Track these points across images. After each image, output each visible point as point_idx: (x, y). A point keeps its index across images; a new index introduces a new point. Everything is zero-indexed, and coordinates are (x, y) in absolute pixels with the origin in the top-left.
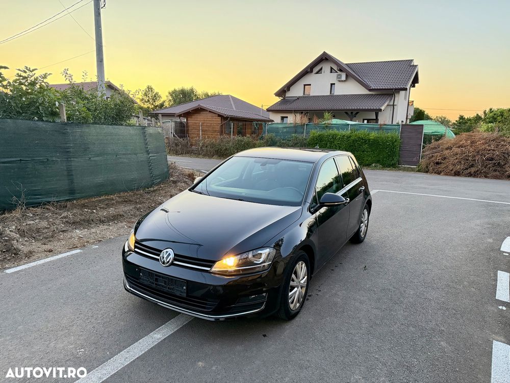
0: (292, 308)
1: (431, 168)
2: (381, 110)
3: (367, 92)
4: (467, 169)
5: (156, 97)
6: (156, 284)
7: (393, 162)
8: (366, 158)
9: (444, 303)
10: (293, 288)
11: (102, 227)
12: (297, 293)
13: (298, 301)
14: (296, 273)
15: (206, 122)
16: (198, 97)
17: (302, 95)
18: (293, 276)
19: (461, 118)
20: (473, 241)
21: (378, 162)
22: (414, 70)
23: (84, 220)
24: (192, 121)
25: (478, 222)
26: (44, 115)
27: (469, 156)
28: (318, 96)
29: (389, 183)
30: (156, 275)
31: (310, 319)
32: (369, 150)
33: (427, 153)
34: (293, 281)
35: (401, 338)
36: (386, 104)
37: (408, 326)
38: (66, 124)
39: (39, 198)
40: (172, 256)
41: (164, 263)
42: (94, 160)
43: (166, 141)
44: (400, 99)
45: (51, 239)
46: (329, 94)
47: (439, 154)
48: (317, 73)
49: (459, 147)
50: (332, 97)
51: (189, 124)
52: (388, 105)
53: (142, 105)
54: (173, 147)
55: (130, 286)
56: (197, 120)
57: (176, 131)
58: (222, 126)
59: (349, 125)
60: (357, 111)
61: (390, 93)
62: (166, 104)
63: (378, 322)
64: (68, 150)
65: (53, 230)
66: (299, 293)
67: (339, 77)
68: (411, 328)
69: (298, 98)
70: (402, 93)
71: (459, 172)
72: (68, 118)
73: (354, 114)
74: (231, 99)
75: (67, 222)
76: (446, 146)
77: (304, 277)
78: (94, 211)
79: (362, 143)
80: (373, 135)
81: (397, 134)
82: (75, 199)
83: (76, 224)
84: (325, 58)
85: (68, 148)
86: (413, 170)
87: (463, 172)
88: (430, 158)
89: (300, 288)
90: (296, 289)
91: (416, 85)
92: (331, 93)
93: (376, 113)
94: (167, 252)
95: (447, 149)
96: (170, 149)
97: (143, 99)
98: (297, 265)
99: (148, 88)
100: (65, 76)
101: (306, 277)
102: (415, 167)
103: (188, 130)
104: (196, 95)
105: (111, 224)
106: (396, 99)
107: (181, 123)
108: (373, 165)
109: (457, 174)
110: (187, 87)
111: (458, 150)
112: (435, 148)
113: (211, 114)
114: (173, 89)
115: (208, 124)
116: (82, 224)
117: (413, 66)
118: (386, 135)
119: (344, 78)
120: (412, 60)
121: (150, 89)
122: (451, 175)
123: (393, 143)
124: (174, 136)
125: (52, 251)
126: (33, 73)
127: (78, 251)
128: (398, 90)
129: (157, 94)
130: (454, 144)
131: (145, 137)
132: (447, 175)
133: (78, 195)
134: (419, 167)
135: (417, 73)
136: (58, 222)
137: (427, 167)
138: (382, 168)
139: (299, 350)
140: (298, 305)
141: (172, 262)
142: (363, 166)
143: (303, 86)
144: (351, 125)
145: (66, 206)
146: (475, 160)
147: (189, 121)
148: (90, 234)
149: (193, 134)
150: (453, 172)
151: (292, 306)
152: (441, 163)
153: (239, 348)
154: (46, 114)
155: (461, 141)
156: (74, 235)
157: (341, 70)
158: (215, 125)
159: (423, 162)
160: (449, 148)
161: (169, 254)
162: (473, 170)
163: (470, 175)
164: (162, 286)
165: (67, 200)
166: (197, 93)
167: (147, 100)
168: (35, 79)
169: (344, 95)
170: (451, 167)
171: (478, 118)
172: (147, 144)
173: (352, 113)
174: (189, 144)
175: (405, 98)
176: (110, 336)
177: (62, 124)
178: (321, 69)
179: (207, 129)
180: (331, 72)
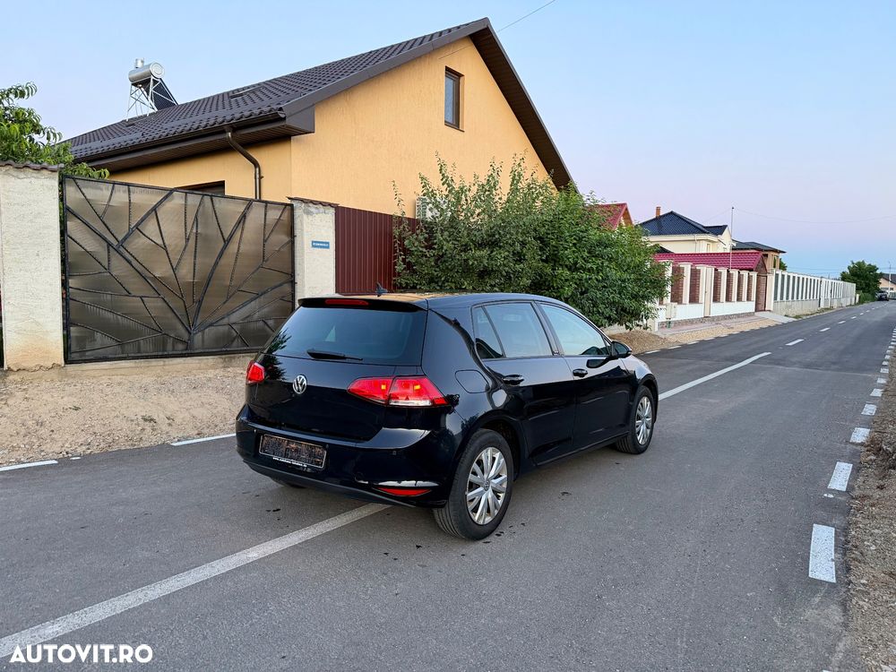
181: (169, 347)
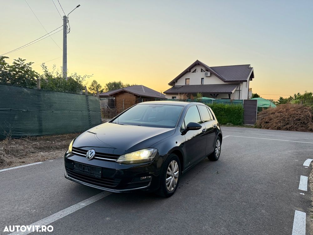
0: (168, 190)
1: (263, 125)
2: (232, 93)
3: (223, 83)
4: (285, 126)
5: (98, 86)
6: (83, 171)
7: (240, 122)
8: (223, 120)
9: (265, 191)
10: (169, 176)
11: (57, 151)
12: (172, 180)
13: (173, 186)
14: (171, 167)
15: (127, 99)
16: (123, 87)
17: (184, 84)
18: (169, 168)
19: (281, 98)
20: (286, 161)
21: (230, 122)
22: (251, 70)
23: (46, 147)
24: (119, 98)
25: (290, 151)
26: (27, 84)
27: (285, 118)
28: (194, 85)
29: (236, 133)
30: (84, 166)
31: (180, 198)
32: (225, 115)
33: (260, 116)
34: (169, 171)
35: (237, 208)
36: (235, 90)
37: (242, 202)
38: (40, 90)
39: (20, 133)
40: (94, 153)
41: (88, 158)
42: (56, 113)
43: (102, 110)
44: (243, 87)
45: (25, 157)
46: (200, 84)
47: (267, 117)
48: (193, 72)
49: (279, 113)
50: (202, 86)
51: (117, 100)
52: (236, 90)
53: (90, 91)
54: (106, 113)
55: (68, 175)
56: (121, 98)
57: (109, 105)
58: (136, 101)
59: (212, 100)
60: (217, 94)
61: (237, 83)
62: (104, 91)
63: (223, 200)
64: (40, 106)
65: (26, 151)
66: (173, 180)
67: (206, 74)
68: (243, 203)
69: (182, 86)
70: (244, 83)
71: (280, 127)
72: (42, 88)
73: (216, 95)
74: (143, 88)
75: (36, 147)
76: (271, 112)
77: (176, 172)
78: (53, 142)
79: (220, 110)
80: (227, 106)
81: (242, 105)
82: (42, 136)
83: (41, 149)
84: (197, 64)
85: (40, 105)
86: (252, 127)
87: (282, 128)
88: (262, 119)
89: (174, 177)
90: (171, 177)
91: (253, 79)
92: (201, 84)
93: (229, 95)
94: (91, 151)
95: (272, 114)
96: (105, 115)
97: (90, 88)
98: (172, 162)
99: (94, 81)
100: (43, 68)
101: (178, 172)
102: (253, 125)
103: (116, 104)
104: (122, 86)
105: (63, 150)
106: (241, 87)
107: (112, 100)
108: (228, 124)
109: (279, 129)
110: (117, 81)
111: (279, 114)
112: (265, 113)
113: (130, 94)
114: (109, 83)
115: (128, 100)
116: (45, 149)
117: (250, 68)
118: (235, 106)
119: (209, 75)
120: (249, 65)
121: (95, 82)
122: (275, 129)
123: (239, 111)
124: (107, 107)
125: (24, 162)
126: (23, 62)
127: (40, 163)
128: (242, 82)
129: (99, 85)
130: (276, 111)
131: (88, 101)
132: (273, 129)
133: (44, 133)
134: (255, 125)
135: (253, 72)
136: (30, 147)
137: (260, 125)
138: (233, 126)
139: (172, 213)
140: (172, 189)
141: (94, 157)
142: (222, 124)
143: (185, 80)
144: (213, 100)
145: (36, 139)
146: (289, 120)
147: (117, 99)
148: (49, 154)
149: (119, 106)
150: (276, 127)
151: (168, 188)
152: (268, 122)
153: (133, 211)
154: (28, 84)
155: (280, 109)
156: (39, 155)
157: (207, 70)
158: (132, 100)
159: (258, 122)
160: (273, 113)
161: (92, 152)
162: (288, 126)
163: (287, 129)
164: (87, 172)
165: (38, 136)
166: (123, 85)
167: (93, 89)
168: (24, 65)
169: (210, 85)
170: (275, 125)
171: (291, 98)
172: (88, 105)
173: (214, 95)
174: (116, 112)
175: (246, 87)
176: (53, 204)
177: (38, 91)
178: (196, 70)
179: (127, 103)
180: (202, 72)
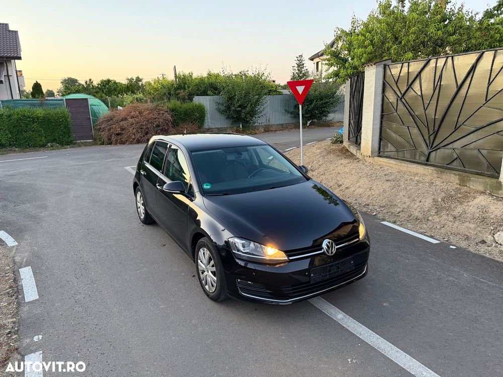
1: (114, 140)
2: (2, 81)
4: (144, 136)
6: (329, 275)
8: (38, 139)
22: (16, 37)
27: (143, 125)
32: (41, 129)
33: (103, 126)
36: (3, 75)
47: (117, 126)
49: (131, 118)
61: (1, 61)
71: (139, 140)
80: (40, 112)
86: (86, 145)
88: (108, 130)
102: (91, 141)
106: (9, 68)
108: (49, 144)
111: (133, 121)
112: (108, 120)
118: (56, 111)
128: (10, 59)
130: (126, 115)
137: (109, 139)
138: (60, 147)
142: (38, 147)
146: (148, 128)
152: (121, 134)
155: (131, 112)
159: (104, 135)
160: (124, 119)
162: (149, 137)
164: (335, 272)
170: (133, 136)
175: (14, 68)
181: (417, 157)
